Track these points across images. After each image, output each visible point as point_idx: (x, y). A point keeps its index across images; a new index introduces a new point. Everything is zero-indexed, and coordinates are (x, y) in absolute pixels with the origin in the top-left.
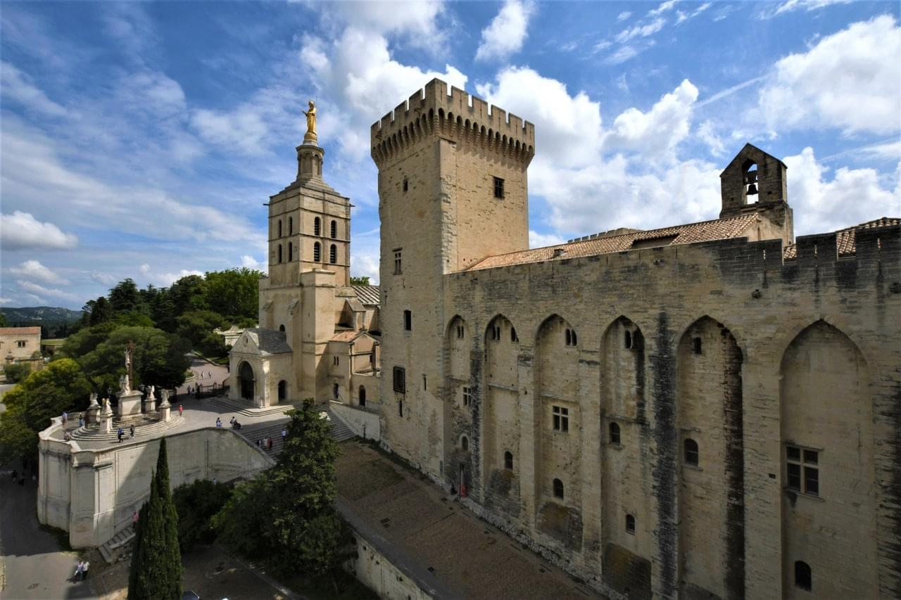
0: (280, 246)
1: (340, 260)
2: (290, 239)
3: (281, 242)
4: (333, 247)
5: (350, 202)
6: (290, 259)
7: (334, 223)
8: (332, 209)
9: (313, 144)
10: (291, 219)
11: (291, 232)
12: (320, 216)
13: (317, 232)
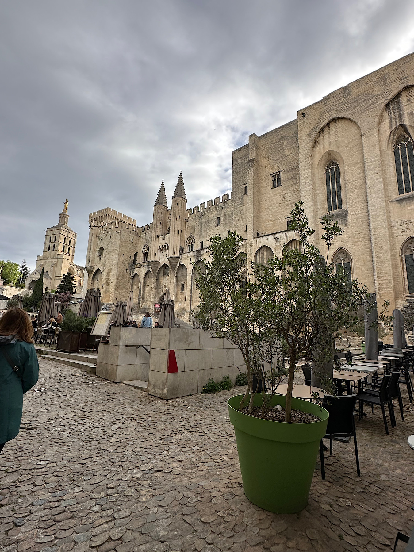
0: (49, 246)
1: (71, 253)
2: (55, 243)
3: (50, 244)
4: (69, 248)
5: (77, 235)
6: (53, 250)
7: (70, 240)
8: (70, 236)
9: (66, 213)
10: (56, 237)
11: (55, 241)
12: (66, 237)
13: (64, 242)
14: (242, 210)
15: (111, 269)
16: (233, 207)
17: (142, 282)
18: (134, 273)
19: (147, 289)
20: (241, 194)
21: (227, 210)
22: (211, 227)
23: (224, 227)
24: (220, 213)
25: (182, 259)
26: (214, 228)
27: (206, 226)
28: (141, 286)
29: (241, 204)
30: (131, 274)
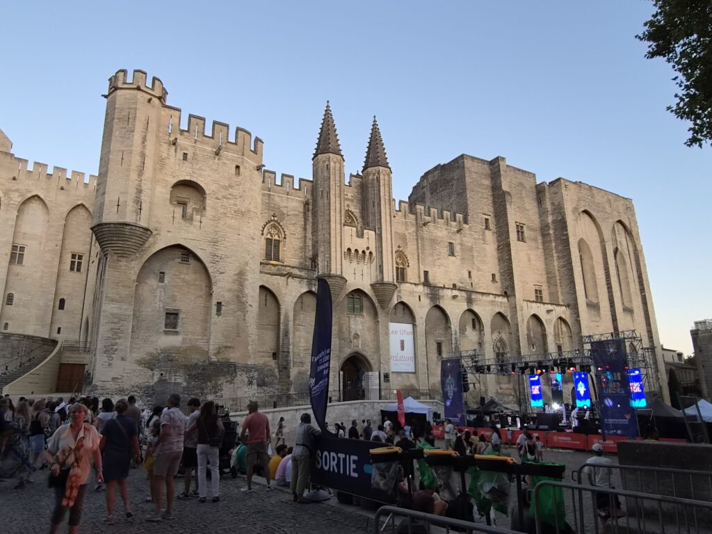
15: (247, 264)
16: (472, 238)
20: (482, 226)
21: (464, 239)
23: (462, 263)
24: (454, 237)
25: (403, 292)
26: (446, 257)
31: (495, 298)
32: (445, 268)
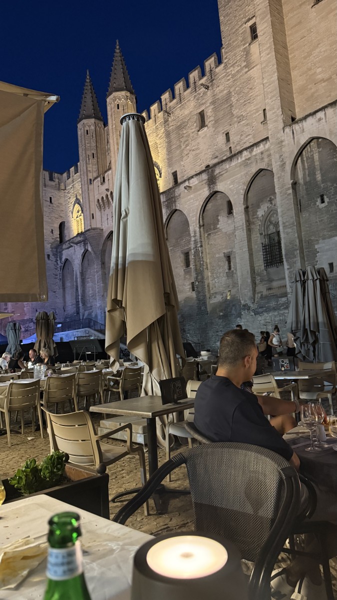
14: (249, 79)
16: (229, 80)
17: (78, 274)
18: (63, 260)
19: (89, 285)
20: (244, 45)
21: (217, 90)
22: (189, 135)
23: (216, 129)
24: (204, 101)
26: (195, 136)
27: (180, 137)
28: (76, 281)
29: (246, 67)
30: (59, 262)
31: (252, 150)
32: (194, 153)
